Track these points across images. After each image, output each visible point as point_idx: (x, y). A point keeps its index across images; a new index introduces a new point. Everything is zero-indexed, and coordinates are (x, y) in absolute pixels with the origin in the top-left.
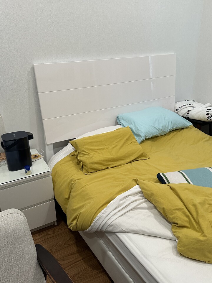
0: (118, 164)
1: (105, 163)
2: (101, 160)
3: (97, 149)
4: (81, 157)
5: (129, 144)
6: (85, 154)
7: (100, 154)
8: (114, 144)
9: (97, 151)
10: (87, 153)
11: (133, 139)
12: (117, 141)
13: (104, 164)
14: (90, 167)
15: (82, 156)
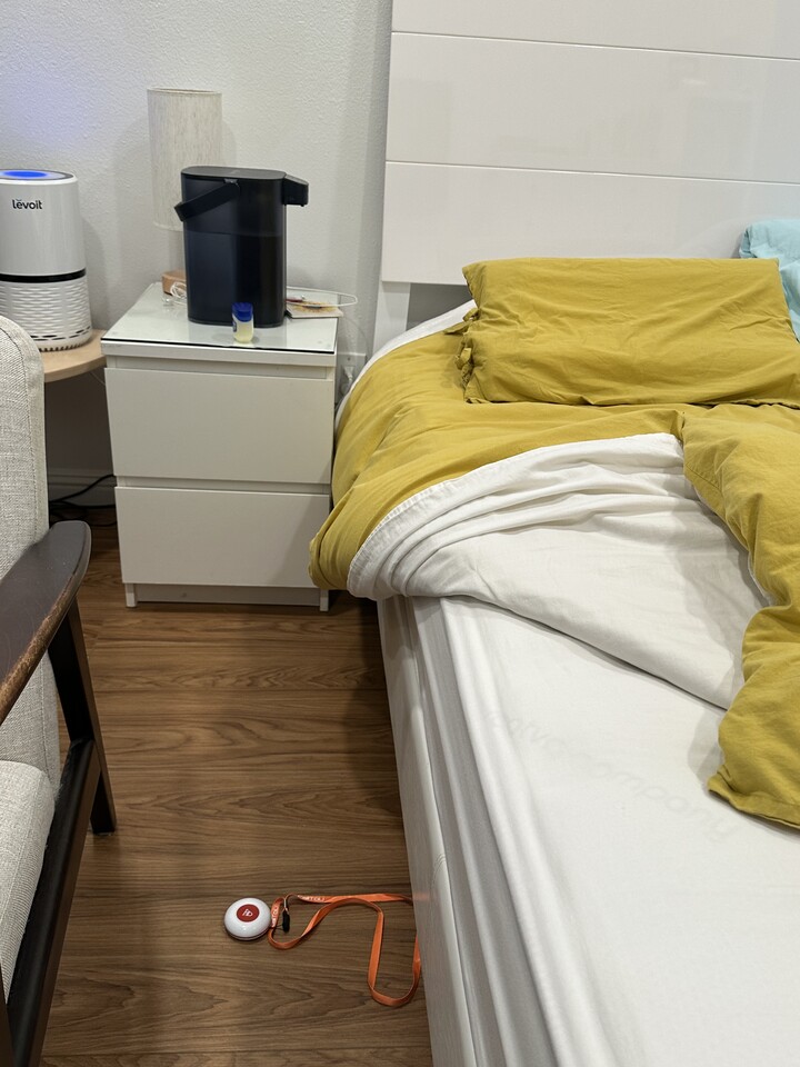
0: (640, 396)
1: (576, 377)
2: (562, 358)
3: (567, 314)
4: (479, 328)
5: (740, 324)
6: (503, 317)
7: (570, 333)
8: (662, 311)
9: (564, 320)
10: (515, 317)
11: (772, 311)
12: (680, 301)
13: (574, 381)
14: (500, 375)
15: (485, 325)
